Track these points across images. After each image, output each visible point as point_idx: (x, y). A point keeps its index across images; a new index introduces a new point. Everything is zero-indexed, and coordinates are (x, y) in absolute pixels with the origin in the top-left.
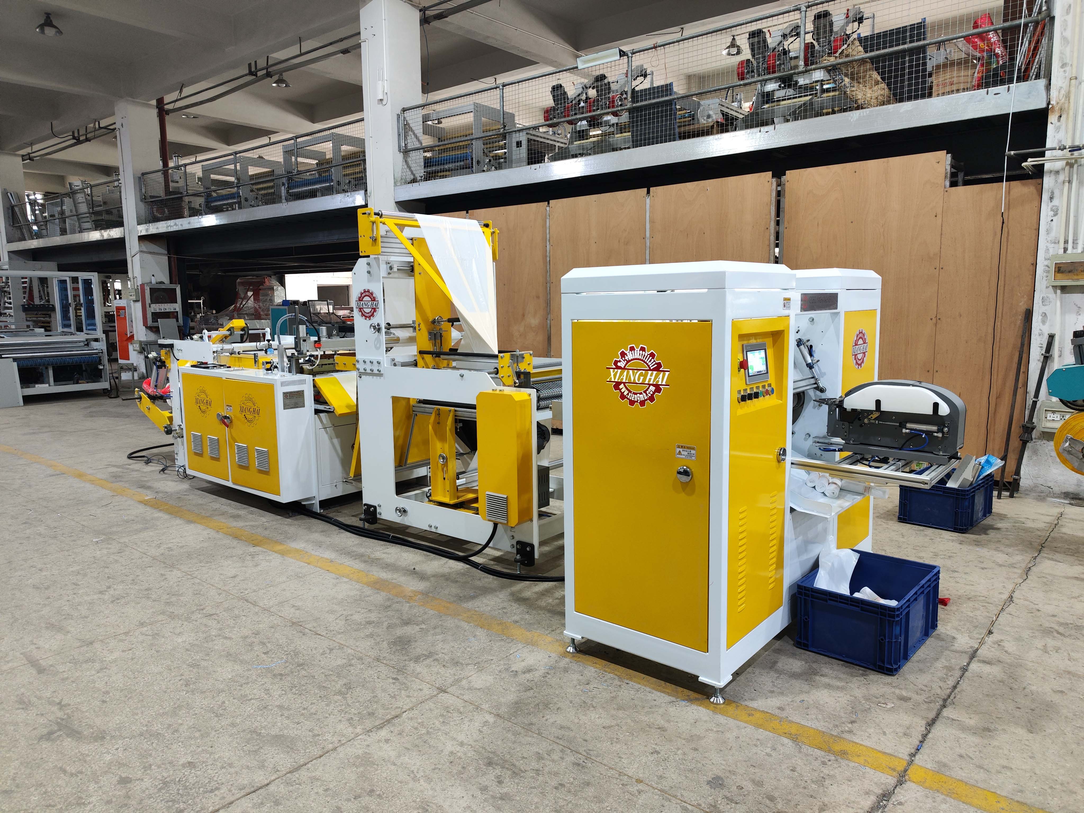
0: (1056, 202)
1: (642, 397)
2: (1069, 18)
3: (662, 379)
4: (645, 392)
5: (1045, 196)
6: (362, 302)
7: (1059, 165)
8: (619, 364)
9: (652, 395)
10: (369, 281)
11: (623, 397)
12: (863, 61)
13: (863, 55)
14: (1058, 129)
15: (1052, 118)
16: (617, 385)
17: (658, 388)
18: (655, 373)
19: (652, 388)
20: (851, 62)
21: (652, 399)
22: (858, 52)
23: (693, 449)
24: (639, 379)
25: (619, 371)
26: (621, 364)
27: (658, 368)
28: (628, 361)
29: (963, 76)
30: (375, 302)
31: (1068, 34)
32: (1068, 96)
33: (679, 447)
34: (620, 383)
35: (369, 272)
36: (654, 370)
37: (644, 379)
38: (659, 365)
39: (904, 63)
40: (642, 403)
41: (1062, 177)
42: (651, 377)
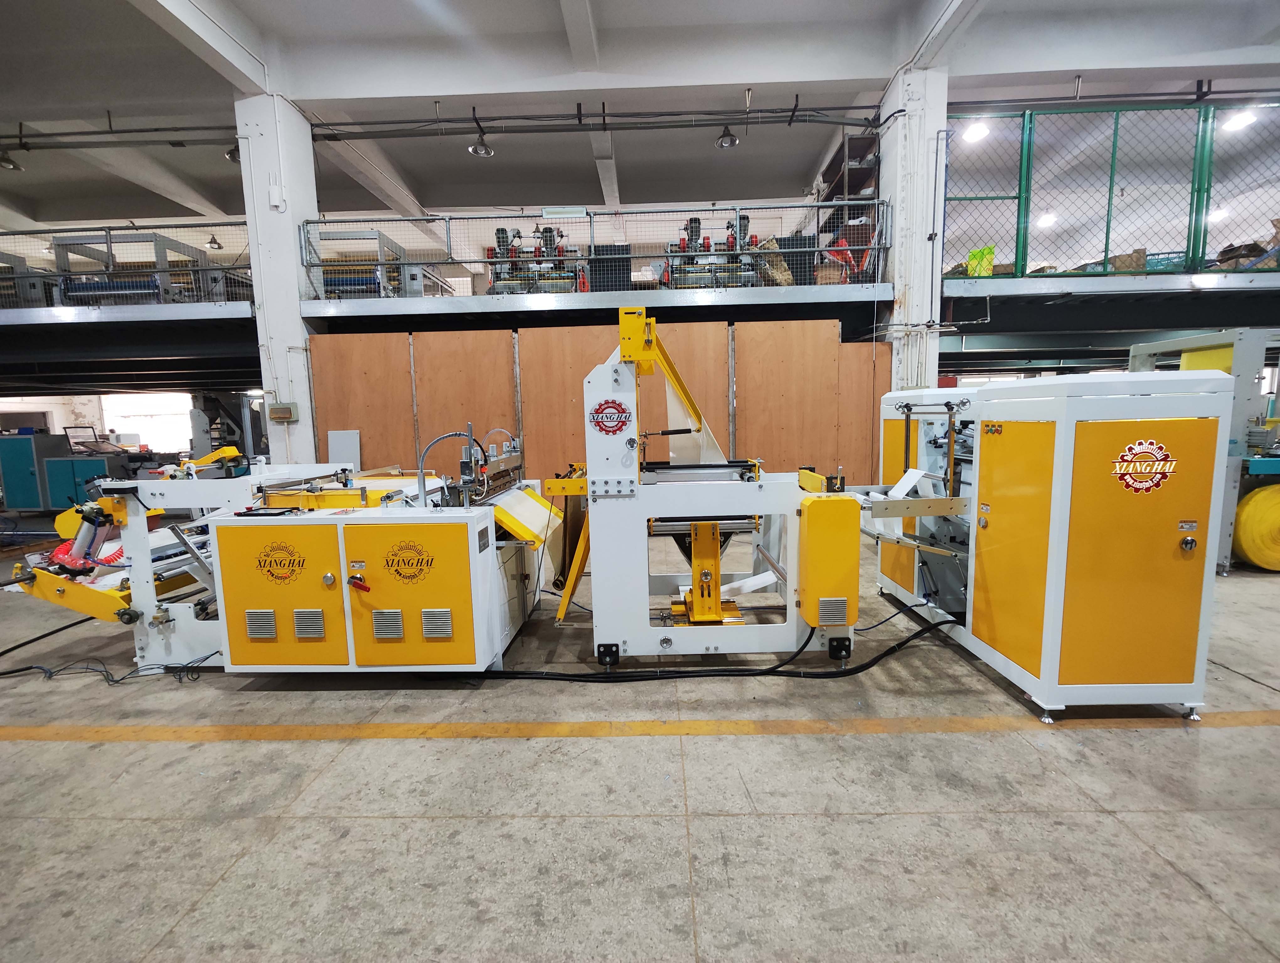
0: (900, 356)
1: (1147, 485)
2: (903, 250)
3: (1169, 468)
4: (1151, 480)
5: (894, 352)
6: (601, 415)
7: (901, 334)
8: (1125, 458)
9: (1158, 482)
10: (614, 391)
11: (1128, 486)
12: (777, 254)
13: (778, 250)
14: (899, 313)
15: (896, 307)
16: (1122, 477)
17: (1164, 475)
18: (1162, 463)
19: (1159, 476)
20: (770, 253)
21: (1157, 485)
22: (775, 248)
23: (1195, 522)
24: (1146, 469)
25: (1126, 464)
26: (1129, 458)
27: (1166, 459)
28: (1135, 455)
29: (835, 274)
30: (624, 415)
31: (902, 259)
32: (904, 294)
33: (1181, 522)
34: (1126, 474)
35: (616, 381)
36: (1161, 460)
37: (1151, 469)
38: (1167, 456)
39: (805, 260)
40: (1148, 490)
41: (902, 342)
42: (1158, 467)
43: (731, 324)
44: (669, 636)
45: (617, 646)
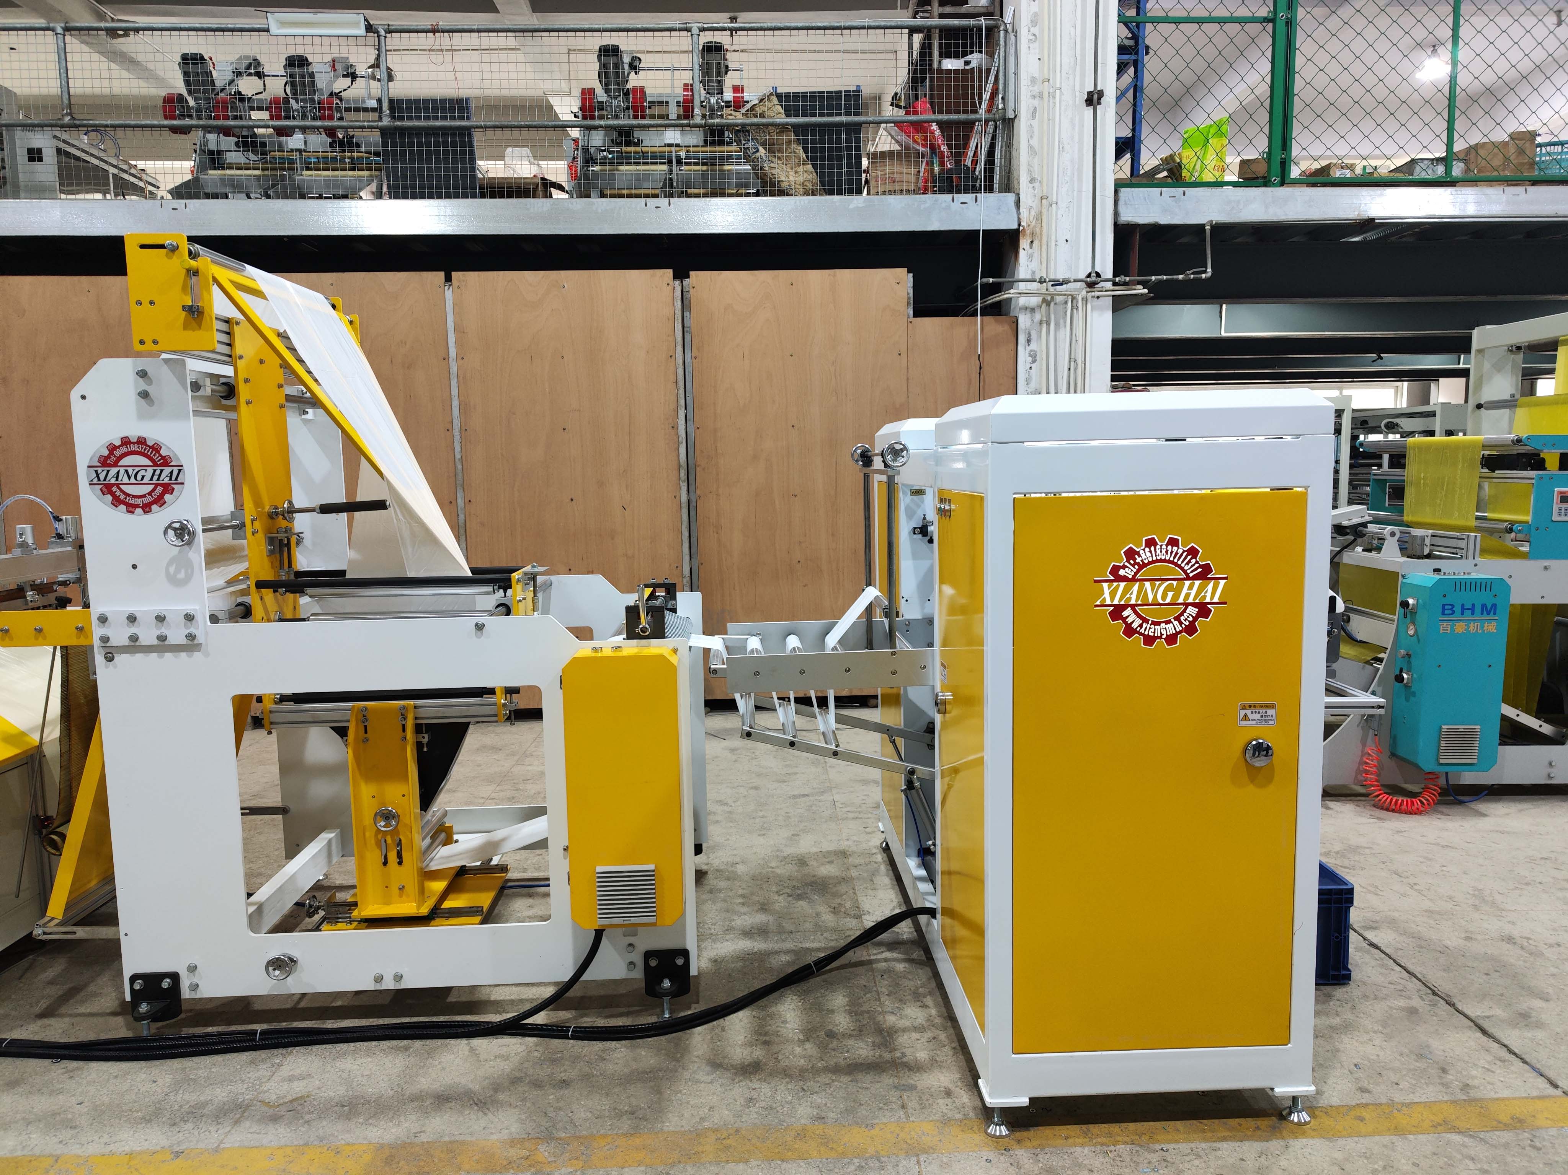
0: (1033, 346)
1: (1170, 629)
2: (1035, 123)
3: (1212, 592)
4: (1177, 618)
5: (1022, 338)
6: (113, 471)
7: (1034, 301)
8: (1122, 572)
9: (1192, 623)
10: (142, 416)
11: (1130, 631)
12: (783, 128)
13: (782, 119)
14: (1030, 257)
15: (1024, 243)
16: (1117, 612)
17: (1203, 609)
18: (1197, 583)
19: (1192, 611)
20: (767, 125)
21: (1191, 629)
22: (777, 114)
23: (1272, 707)
24: (1164, 597)
25: (1122, 585)
26: (1128, 572)
27: (1204, 574)
28: (1142, 566)
29: (907, 173)
30: (167, 470)
31: (1035, 142)
32: (1039, 218)
33: (1244, 707)
34: (1124, 607)
35: (144, 395)
36: (1195, 578)
37: (1177, 595)
38: (1207, 569)
39: (839, 141)
40: (1171, 639)
41: (1038, 317)
42: (1190, 591)
43: (681, 275)
44: (295, 954)
45: (175, 977)
